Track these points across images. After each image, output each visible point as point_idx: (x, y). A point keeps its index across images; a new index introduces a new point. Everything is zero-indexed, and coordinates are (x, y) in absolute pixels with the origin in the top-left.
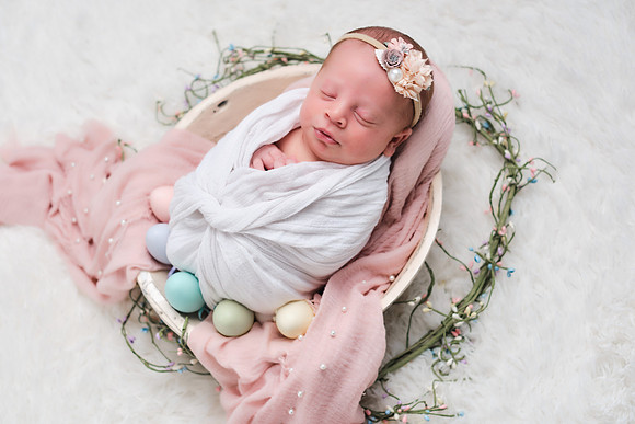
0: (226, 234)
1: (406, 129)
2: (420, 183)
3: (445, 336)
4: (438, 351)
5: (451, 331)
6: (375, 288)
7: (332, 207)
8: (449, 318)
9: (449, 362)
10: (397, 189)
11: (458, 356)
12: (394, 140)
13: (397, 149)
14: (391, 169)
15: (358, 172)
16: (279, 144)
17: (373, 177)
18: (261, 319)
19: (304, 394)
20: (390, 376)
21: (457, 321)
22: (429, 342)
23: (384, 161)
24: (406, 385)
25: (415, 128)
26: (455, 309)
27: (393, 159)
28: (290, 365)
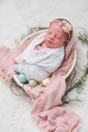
0: (30, 64)
1: (67, 40)
2: (71, 52)
3: (79, 85)
4: (78, 88)
5: (80, 83)
6: (63, 75)
7: (52, 57)
8: (80, 81)
9: (80, 90)
10: (66, 53)
11: (82, 89)
12: (65, 42)
13: (66, 44)
14: (65, 49)
15: (57, 50)
16: (40, 45)
17: (61, 50)
18: (39, 83)
19: (49, 98)
20: (68, 94)
21: (82, 81)
22: (76, 86)
23: (63, 47)
24: (71, 96)
25: (69, 40)
26: (81, 79)
27: (65, 47)
28: (46, 92)
